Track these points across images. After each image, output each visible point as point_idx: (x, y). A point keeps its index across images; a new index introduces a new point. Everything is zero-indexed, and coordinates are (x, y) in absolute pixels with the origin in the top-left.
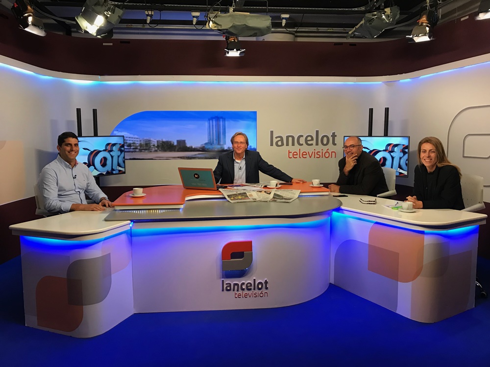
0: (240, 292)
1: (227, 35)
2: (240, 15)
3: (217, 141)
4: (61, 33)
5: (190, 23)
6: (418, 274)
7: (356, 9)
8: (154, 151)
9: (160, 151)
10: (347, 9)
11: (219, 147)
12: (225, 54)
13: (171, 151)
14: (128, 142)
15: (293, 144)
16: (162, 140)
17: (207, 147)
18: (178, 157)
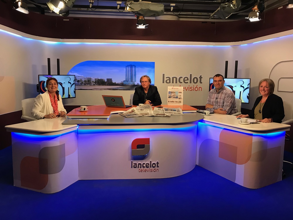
0: (142, 168)
1: (137, 15)
2: (146, 3)
3: (131, 79)
4: (38, 13)
5: (116, 8)
6: (248, 159)
8: (93, 85)
9: (96, 85)
10: (210, 1)
11: (132, 83)
12: (136, 27)
13: (103, 85)
14: (78, 79)
15: (176, 82)
16: (98, 78)
17: (125, 83)
18: (107, 89)
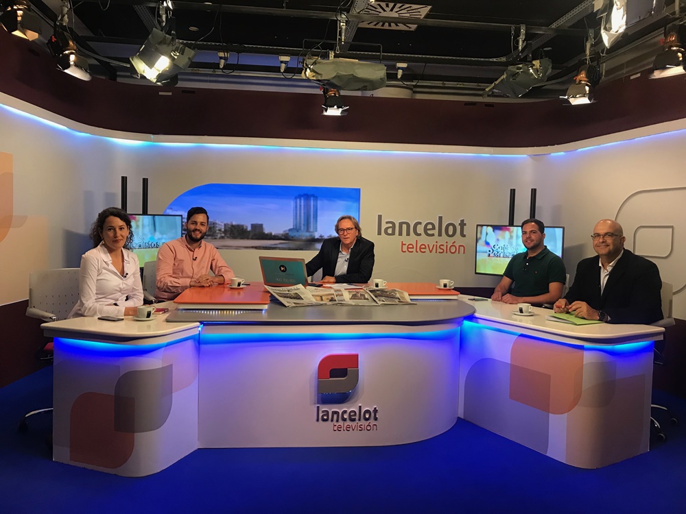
0: (341, 423)
1: (328, 87)
2: (346, 62)
3: (306, 227)
4: (103, 78)
5: (277, 70)
6: (575, 403)
7: (495, 60)
8: (220, 238)
9: (228, 237)
10: (482, 59)
11: (308, 234)
12: (323, 112)
13: (242, 239)
15: (408, 234)
16: (231, 223)
17: (291, 234)
18: (253, 247)
